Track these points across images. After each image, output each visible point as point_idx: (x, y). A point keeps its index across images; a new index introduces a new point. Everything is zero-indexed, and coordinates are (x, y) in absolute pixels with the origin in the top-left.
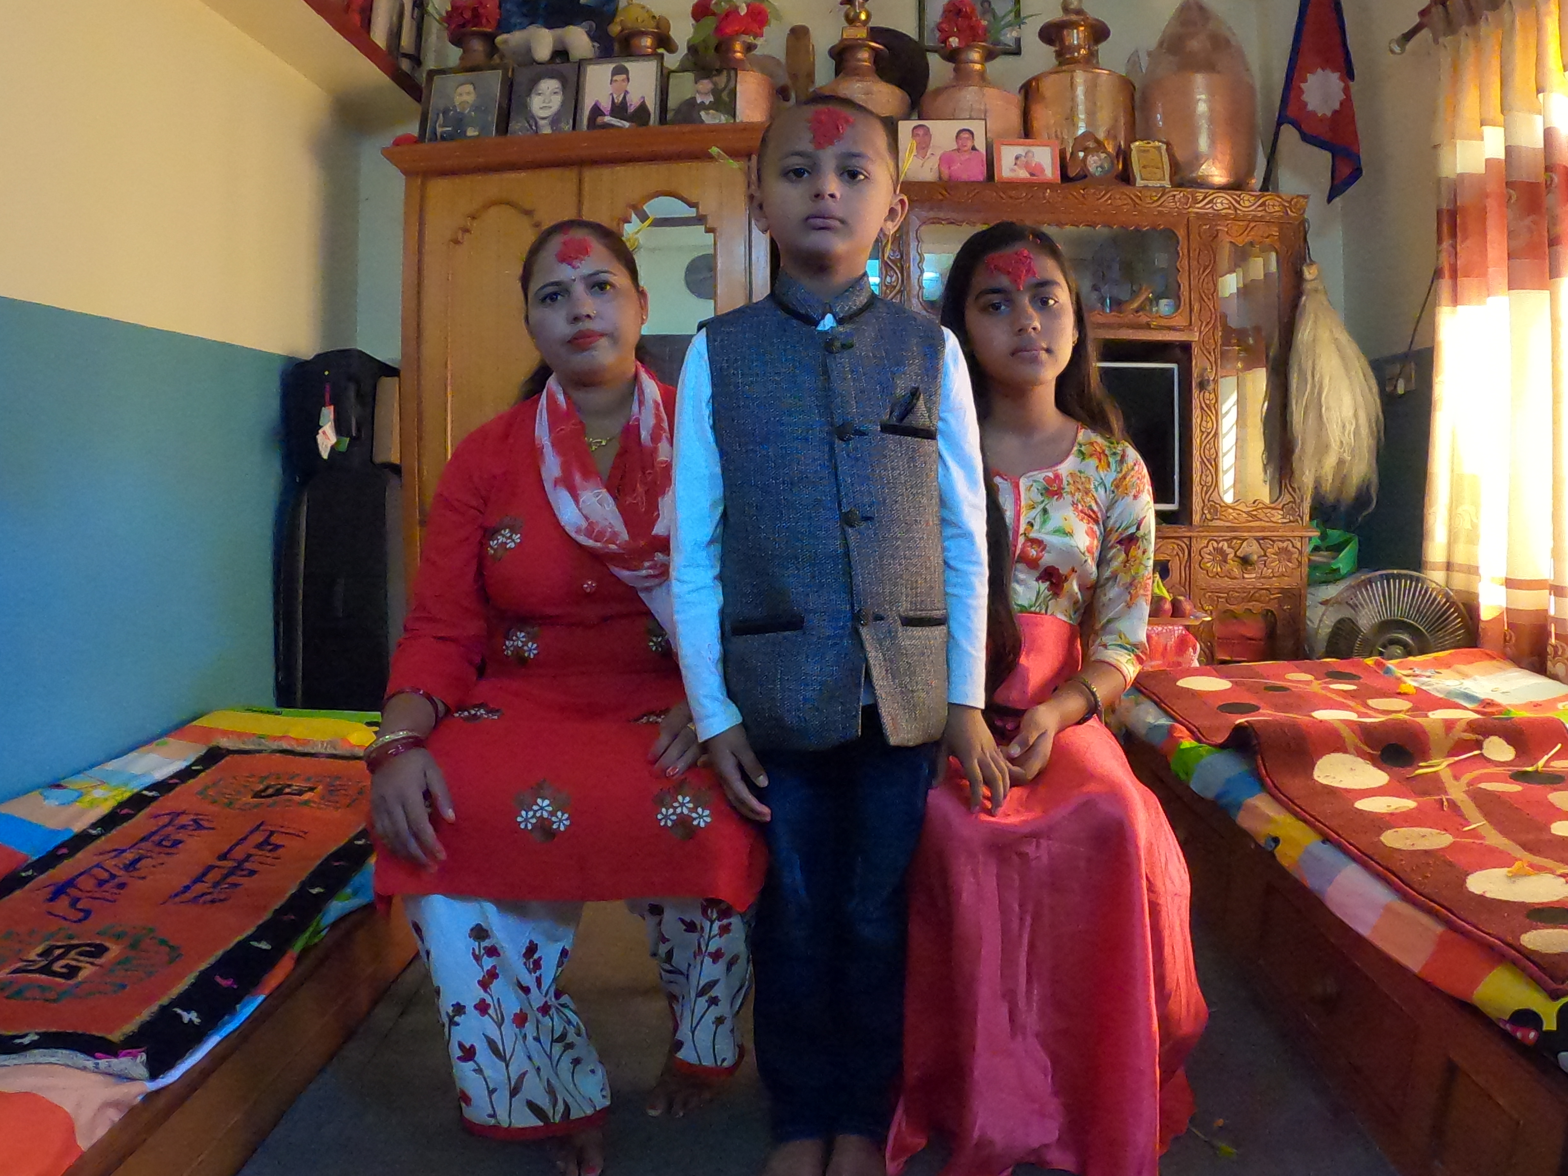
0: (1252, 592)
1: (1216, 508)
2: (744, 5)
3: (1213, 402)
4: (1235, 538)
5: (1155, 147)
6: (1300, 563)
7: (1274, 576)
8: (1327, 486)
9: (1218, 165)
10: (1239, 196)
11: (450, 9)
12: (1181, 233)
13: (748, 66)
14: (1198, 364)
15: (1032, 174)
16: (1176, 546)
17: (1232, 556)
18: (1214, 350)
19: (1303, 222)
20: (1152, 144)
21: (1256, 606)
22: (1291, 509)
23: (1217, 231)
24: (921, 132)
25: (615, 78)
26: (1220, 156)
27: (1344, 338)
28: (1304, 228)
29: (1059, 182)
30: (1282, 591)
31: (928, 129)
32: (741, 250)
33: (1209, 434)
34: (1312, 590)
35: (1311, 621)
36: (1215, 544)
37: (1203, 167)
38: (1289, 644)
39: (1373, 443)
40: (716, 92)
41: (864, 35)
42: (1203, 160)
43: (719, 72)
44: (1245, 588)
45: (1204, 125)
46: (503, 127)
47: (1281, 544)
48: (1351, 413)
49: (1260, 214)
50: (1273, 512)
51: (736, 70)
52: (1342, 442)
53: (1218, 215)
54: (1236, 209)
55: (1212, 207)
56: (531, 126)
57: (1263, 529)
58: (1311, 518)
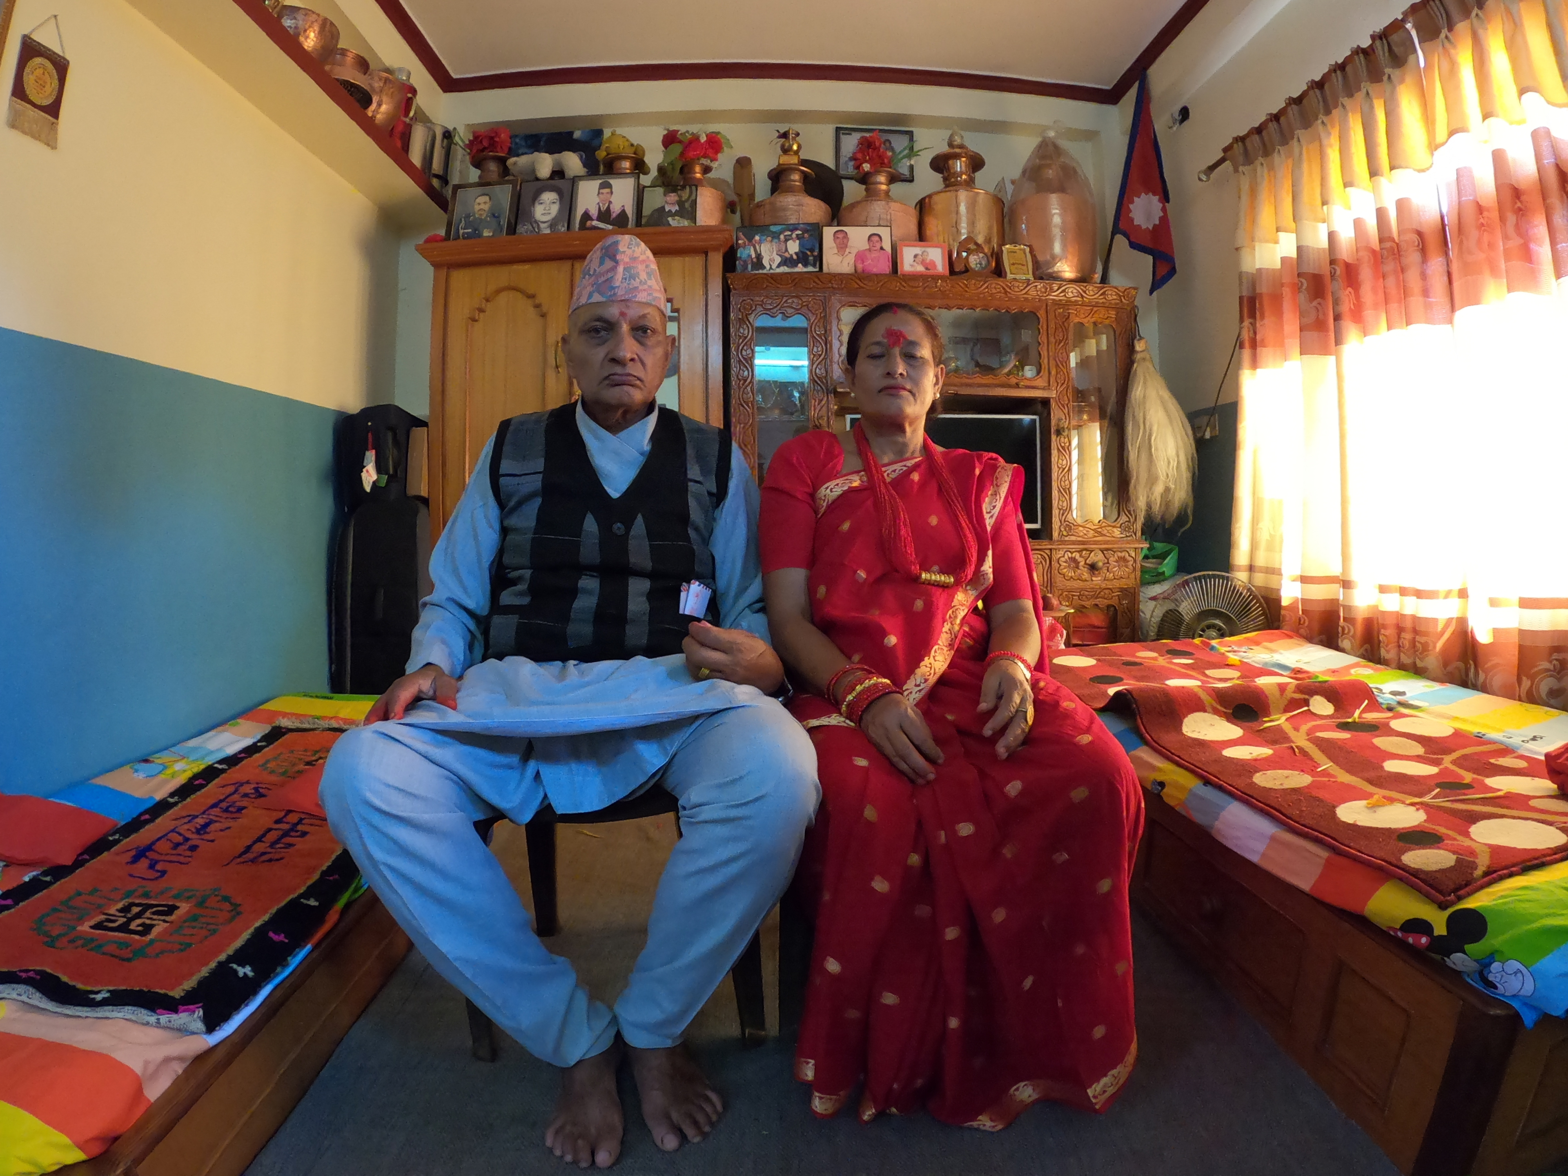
0: (1099, 590)
1: (1070, 527)
2: (704, 135)
3: (1067, 444)
4: (1086, 550)
5: (1021, 250)
6: (1134, 569)
7: (1115, 579)
8: (1156, 508)
9: (1069, 264)
10: (1085, 287)
11: (471, 138)
12: (1041, 314)
13: (705, 183)
14: (1056, 414)
15: (927, 269)
16: (1039, 556)
17: (1082, 563)
18: (1067, 405)
19: (1134, 308)
20: (1018, 247)
21: (1102, 603)
22: (1124, 528)
23: (1069, 313)
24: (840, 236)
25: (601, 191)
26: (1070, 257)
27: (1166, 395)
28: (1135, 312)
29: (948, 274)
30: (1122, 590)
31: (846, 233)
32: (699, 328)
33: (1064, 469)
34: (1143, 589)
35: (1143, 612)
36: (1070, 554)
37: (1058, 264)
38: (1127, 631)
39: (1189, 475)
40: (681, 203)
41: (796, 161)
42: (1058, 259)
43: (683, 187)
44: (1093, 588)
45: (1057, 232)
46: (512, 230)
47: (1120, 554)
48: (1174, 453)
49: (1101, 301)
50: (1115, 530)
51: (696, 187)
52: (1167, 475)
53: (1070, 301)
54: (1082, 297)
55: (1065, 295)
56: (533, 228)
57: (1106, 542)
58: (1142, 534)
